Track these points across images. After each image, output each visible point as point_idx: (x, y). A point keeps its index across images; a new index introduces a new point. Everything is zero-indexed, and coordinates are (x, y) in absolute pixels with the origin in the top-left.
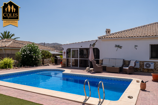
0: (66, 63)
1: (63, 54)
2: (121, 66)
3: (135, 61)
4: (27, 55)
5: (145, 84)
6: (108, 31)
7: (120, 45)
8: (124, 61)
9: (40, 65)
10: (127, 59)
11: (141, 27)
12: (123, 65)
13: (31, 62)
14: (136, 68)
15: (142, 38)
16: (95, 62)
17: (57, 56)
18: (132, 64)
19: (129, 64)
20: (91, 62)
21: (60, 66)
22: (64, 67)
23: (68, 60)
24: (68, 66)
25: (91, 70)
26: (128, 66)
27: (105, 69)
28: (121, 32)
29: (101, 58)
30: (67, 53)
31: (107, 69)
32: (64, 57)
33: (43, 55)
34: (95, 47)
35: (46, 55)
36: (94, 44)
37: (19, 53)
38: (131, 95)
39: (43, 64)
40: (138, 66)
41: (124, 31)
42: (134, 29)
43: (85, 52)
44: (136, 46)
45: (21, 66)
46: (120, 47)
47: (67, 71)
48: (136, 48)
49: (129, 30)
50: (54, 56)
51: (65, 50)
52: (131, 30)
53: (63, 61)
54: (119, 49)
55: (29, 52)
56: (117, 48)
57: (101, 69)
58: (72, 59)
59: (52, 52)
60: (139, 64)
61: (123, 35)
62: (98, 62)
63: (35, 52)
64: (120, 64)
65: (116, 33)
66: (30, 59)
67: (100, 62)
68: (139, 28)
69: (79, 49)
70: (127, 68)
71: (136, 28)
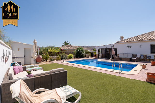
0: (98, 56)
1: (96, 52)
2: (131, 58)
3: (140, 55)
4: (79, 52)
5: (145, 66)
6: (122, 38)
7: (130, 46)
8: (133, 55)
9: (84, 58)
10: (134, 54)
11: (145, 34)
12: (132, 57)
13: (81, 56)
14: (141, 59)
15: (145, 41)
16: (115, 55)
17: (93, 53)
18: (138, 56)
19: (136, 57)
20: (112, 56)
21: (95, 58)
22: (97, 58)
23: (99, 54)
24: (99, 58)
25: (113, 60)
26: (135, 58)
27: (121, 59)
28: (131, 38)
29: (118, 54)
30: (98, 51)
31: (122, 59)
32: (97, 53)
33: (86, 52)
34: (114, 47)
35: (87, 52)
36: (114, 46)
37: (75, 52)
38: (136, 70)
39: (86, 57)
40: (142, 58)
41: (133, 38)
42: (139, 36)
43: (108, 50)
44: (141, 46)
45: (76, 58)
46: (130, 47)
47: (99, 60)
48: (141, 47)
49: (136, 37)
50: (91, 53)
51: (97, 50)
52: (138, 36)
53: (96, 55)
54: (129, 48)
55: (79, 51)
56: (128, 47)
57: (119, 59)
58: (101, 54)
59: (90, 51)
60: (143, 56)
61: (132, 40)
62: (116, 55)
63: (82, 51)
64: (130, 57)
65: (127, 39)
66: (80, 54)
67: (118, 55)
68: (143, 35)
69: (105, 49)
70: (135, 59)
71: (141, 35)
